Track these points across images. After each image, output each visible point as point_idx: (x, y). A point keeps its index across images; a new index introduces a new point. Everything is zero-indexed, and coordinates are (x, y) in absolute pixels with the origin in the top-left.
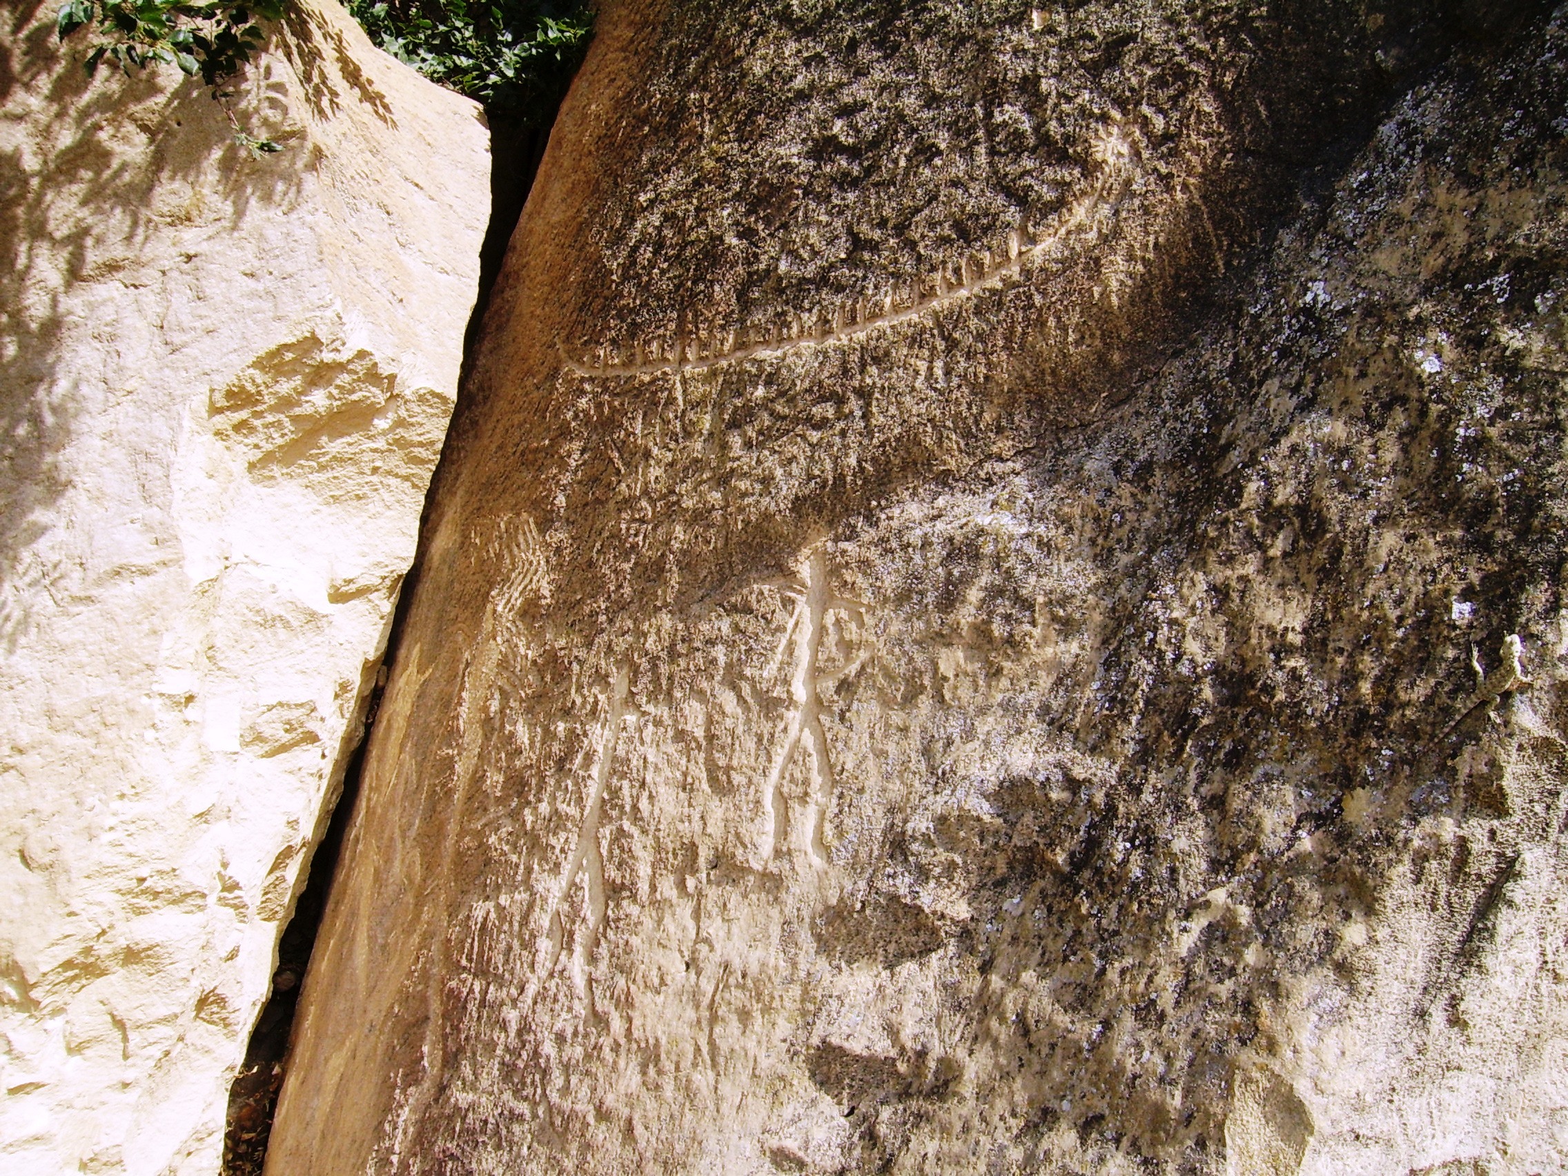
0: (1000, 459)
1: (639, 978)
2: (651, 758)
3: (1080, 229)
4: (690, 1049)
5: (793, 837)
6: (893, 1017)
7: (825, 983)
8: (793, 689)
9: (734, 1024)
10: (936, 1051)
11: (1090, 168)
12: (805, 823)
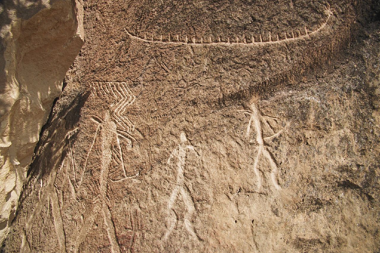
0: (304, 82)
1: (218, 227)
2: (204, 160)
3: (323, 30)
4: (247, 246)
5: (269, 182)
6: (315, 227)
7: (291, 221)
8: (257, 140)
9: (263, 237)
10: (333, 235)
11: (324, 16)
12: (272, 178)
